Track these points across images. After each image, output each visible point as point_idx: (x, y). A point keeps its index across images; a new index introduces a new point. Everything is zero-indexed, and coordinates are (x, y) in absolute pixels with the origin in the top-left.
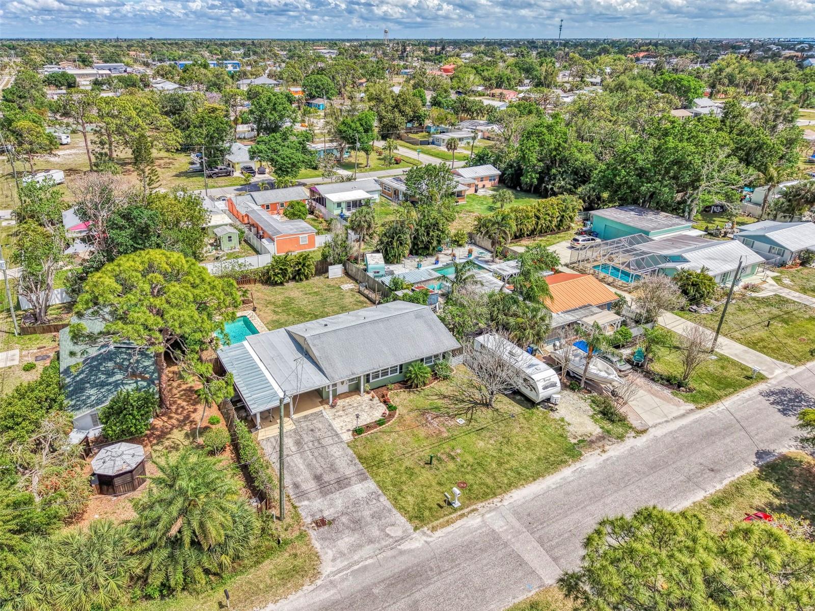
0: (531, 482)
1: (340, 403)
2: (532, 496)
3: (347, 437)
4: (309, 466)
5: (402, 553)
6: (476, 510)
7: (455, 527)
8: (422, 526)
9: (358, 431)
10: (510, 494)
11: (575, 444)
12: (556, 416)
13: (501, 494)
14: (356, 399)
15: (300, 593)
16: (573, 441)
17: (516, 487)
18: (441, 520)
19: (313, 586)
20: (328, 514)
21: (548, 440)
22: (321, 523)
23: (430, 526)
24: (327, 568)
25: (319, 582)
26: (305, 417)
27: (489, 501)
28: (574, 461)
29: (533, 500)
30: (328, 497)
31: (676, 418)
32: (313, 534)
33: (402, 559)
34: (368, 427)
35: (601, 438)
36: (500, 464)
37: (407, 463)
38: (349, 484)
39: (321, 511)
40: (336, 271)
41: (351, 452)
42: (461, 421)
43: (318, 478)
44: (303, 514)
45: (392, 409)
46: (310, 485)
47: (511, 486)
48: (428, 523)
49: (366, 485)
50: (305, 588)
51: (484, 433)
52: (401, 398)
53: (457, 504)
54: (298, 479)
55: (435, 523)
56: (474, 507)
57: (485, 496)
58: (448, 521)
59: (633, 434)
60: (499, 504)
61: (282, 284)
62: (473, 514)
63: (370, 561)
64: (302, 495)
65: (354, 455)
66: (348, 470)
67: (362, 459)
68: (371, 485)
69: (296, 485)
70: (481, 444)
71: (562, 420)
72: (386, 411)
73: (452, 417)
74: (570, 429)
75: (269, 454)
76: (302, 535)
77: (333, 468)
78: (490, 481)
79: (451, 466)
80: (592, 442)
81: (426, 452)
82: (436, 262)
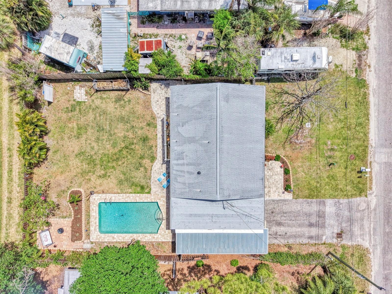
0: (369, 123)
2: (376, 129)
3: (288, 196)
4: (300, 226)
5: (375, 210)
6: (371, 162)
7: (375, 178)
8: (367, 193)
9: (287, 188)
10: (370, 139)
11: (356, 76)
13: (368, 144)
15: (372, 260)
16: (354, 75)
17: (368, 133)
18: (368, 182)
19: (372, 254)
20: (337, 230)
22: (339, 235)
23: (368, 189)
24: (366, 244)
25: (371, 251)
27: (369, 152)
28: (368, 89)
29: (379, 131)
30: (327, 226)
32: (344, 242)
33: (378, 212)
34: (287, 180)
35: (360, 57)
36: (349, 128)
37: (325, 175)
38: (324, 213)
39: (333, 233)
41: (301, 200)
42: (308, 125)
43: (311, 225)
44: (329, 241)
45: (277, 158)
46: (314, 231)
47: (366, 135)
48: (367, 189)
49: (329, 204)
50: (371, 257)
51: (324, 118)
54: (307, 235)
55: (368, 185)
56: (369, 162)
57: (365, 151)
58: (370, 180)
62: (372, 165)
63: (372, 225)
65: (305, 199)
66: (314, 208)
67: (310, 196)
68: (329, 202)
69: (311, 238)
70: (330, 127)
71: (337, 66)
72: (279, 164)
73: (302, 127)
74: (344, 68)
75: (283, 241)
76: (343, 247)
77: (309, 215)
78: (357, 143)
79: (338, 154)
80: (359, 65)
81: (323, 161)
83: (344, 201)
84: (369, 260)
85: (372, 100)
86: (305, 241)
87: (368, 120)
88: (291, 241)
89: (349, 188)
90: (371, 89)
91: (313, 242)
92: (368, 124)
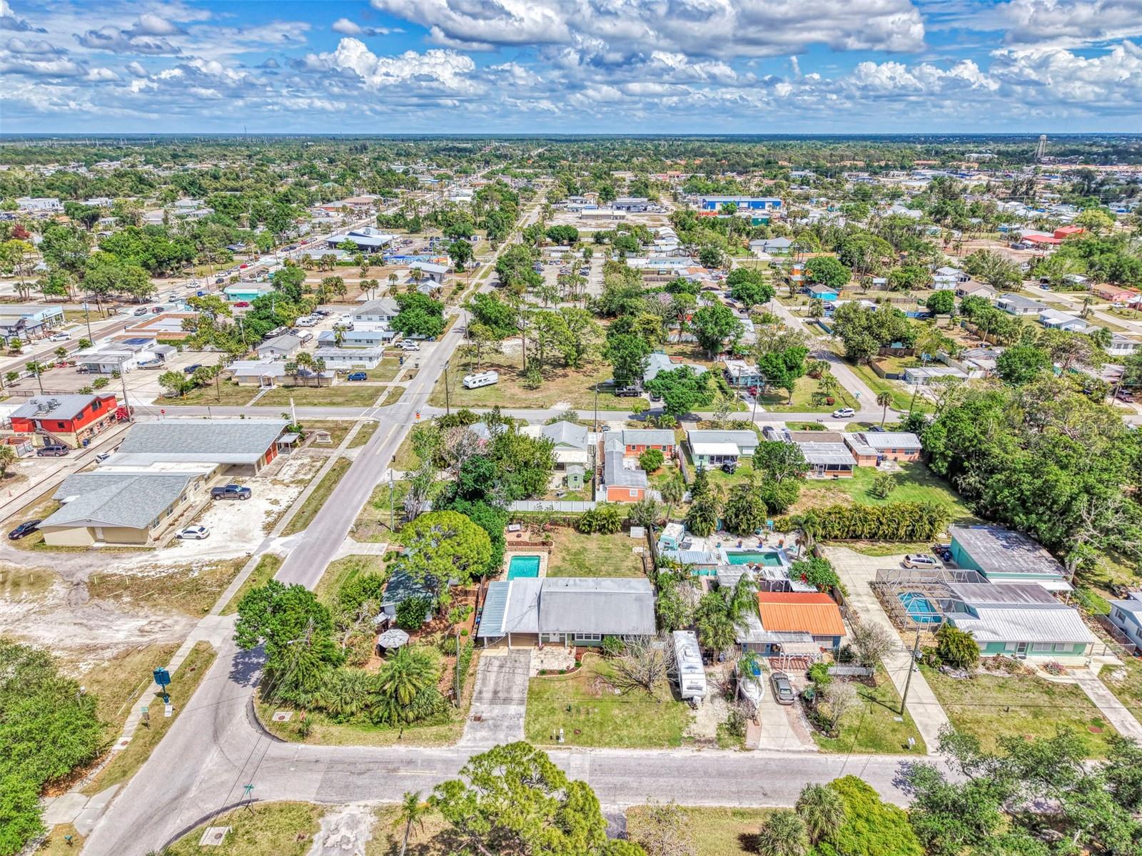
0: (623, 748)
1: (547, 648)
2: (614, 756)
3: (533, 673)
4: (497, 683)
6: (570, 749)
9: (543, 672)
10: (601, 749)
11: (684, 737)
12: (692, 713)
13: (596, 747)
14: (561, 649)
15: (439, 748)
16: (685, 735)
17: (610, 747)
18: (544, 746)
19: (448, 748)
20: (484, 716)
21: (666, 727)
22: (478, 719)
24: (462, 743)
25: (452, 748)
26: (519, 650)
27: (584, 748)
28: (668, 748)
29: (612, 758)
30: (492, 706)
31: (789, 751)
32: (468, 722)
34: (552, 672)
35: (710, 741)
36: (615, 729)
37: (556, 705)
38: (510, 704)
39: (483, 712)
40: (638, 532)
41: (527, 684)
42: (617, 691)
43: (496, 692)
44: (472, 709)
45: (578, 665)
46: (487, 695)
47: (608, 744)
49: (519, 708)
50: (443, 747)
51: (627, 706)
52: (592, 661)
53: (562, 740)
55: (539, 746)
56: (571, 747)
57: (585, 744)
58: (547, 748)
59: (738, 748)
60: (588, 752)
61: (589, 533)
62: (567, 750)
64: (479, 699)
65: (528, 687)
66: (516, 695)
67: (531, 691)
68: (522, 709)
69: (480, 692)
70: (617, 712)
71: (693, 718)
72: (572, 666)
73: (614, 686)
74: (693, 726)
75: (481, 667)
76: (463, 721)
77: (509, 690)
78: (596, 736)
79: (582, 717)
80: (699, 741)
81: (574, 703)
82: (740, 546)
83: (522, 722)
84: (440, 745)
85: (655, 753)
86: (477, 688)
87: (627, 747)
88: (479, 676)
89: (538, 726)
90: (669, 751)
91: (475, 694)
92: (621, 746)
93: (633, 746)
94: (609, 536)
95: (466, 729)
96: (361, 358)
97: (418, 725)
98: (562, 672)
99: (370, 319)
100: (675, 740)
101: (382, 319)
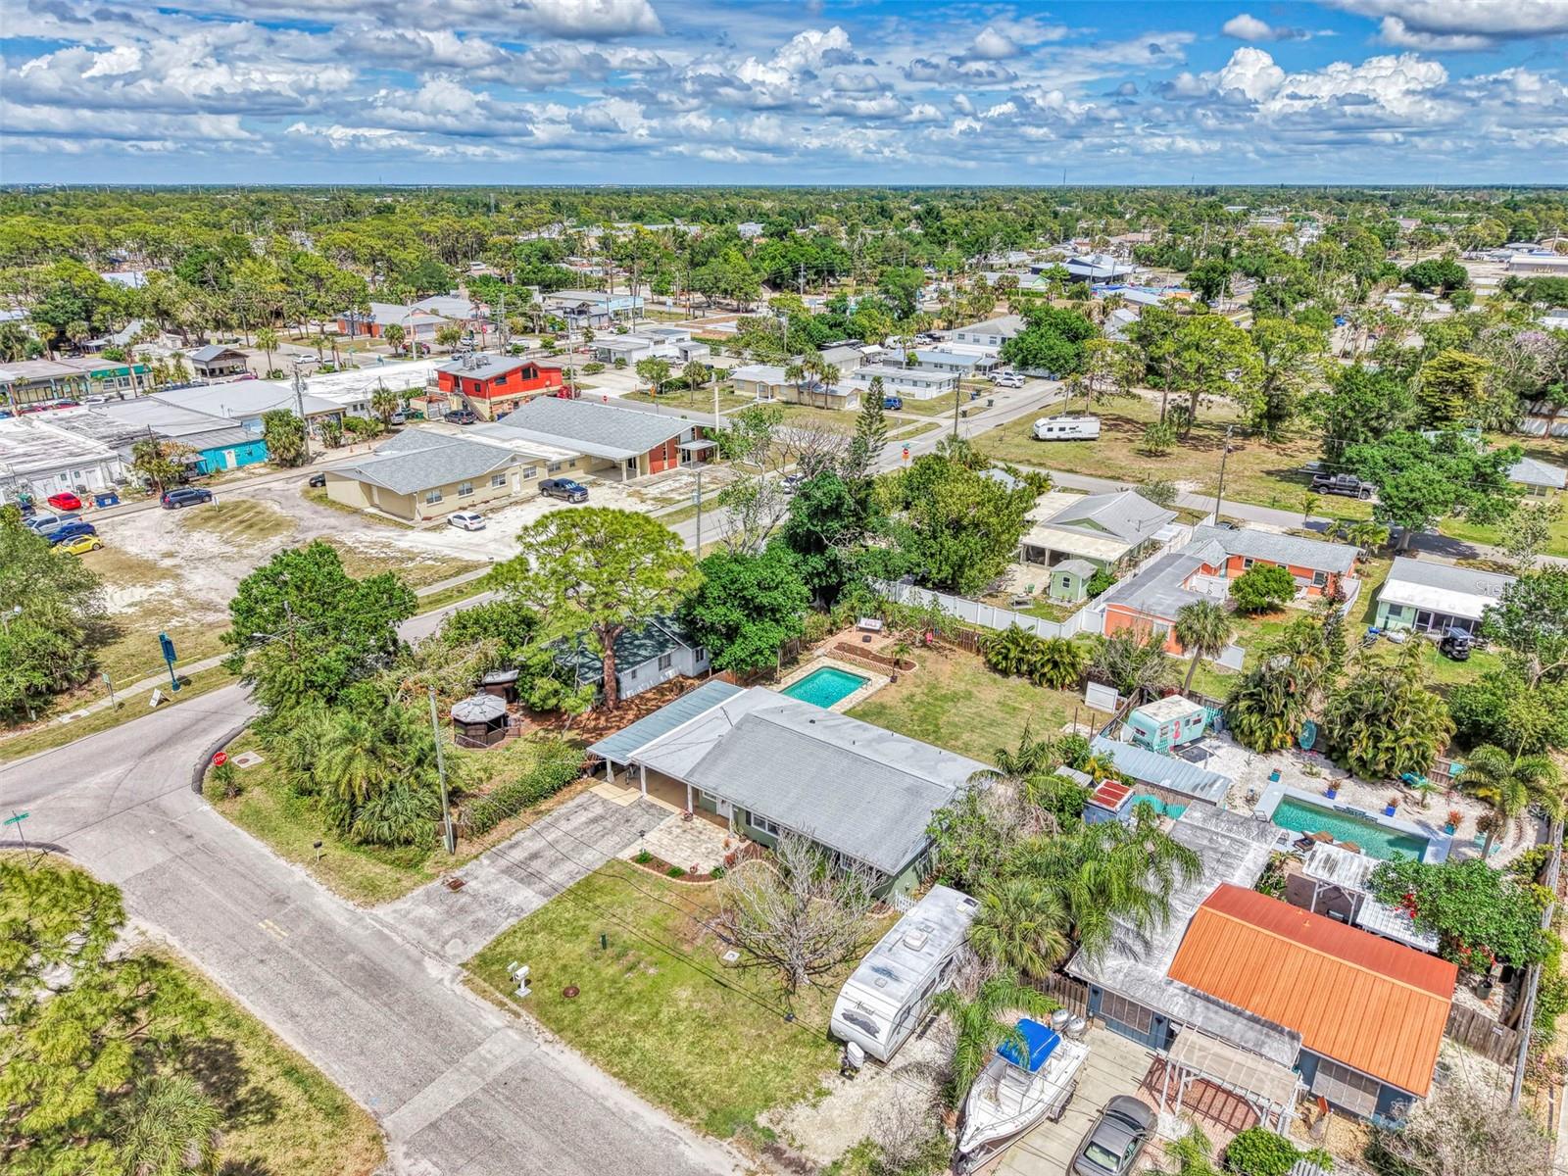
0: (608, 1072)
1: (698, 822)
2: (574, 1079)
3: (628, 854)
4: (554, 843)
5: (418, 963)
6: (518, 1015)
8: (468, 970)
9: (646, 859)
10: (567, 1050)
11: (754, 1125)
13: (563, 1038)
14: (719, 832)
15: (343, 901)
16: (762, 1120)
17: (587, 1054)
18: (486, 985)
19: (352, 908)
20: (471, 885)
22: (456, 885)
23: (471, 977)
24: (381, 910)
25: (359, 910)
26: (652, 806)
27: (543, 1028)
28: (695, 1126)
29: (564, 1080)
30: (501, 876)
32: (436, 883)
33: (408, 966)
34: (660, 865)
35: (800, 1168)
36: (641, 1025)
37: (595, 925)
38: (531, 885)
39: (477, 878)
40: (1102, 695)
41: (598, 866)
42: (732, 956)
43: (533, 857)
44: (469, 865)
45: (717, 873)
46: (518, 855)
47: (589, 1048)
48: (475, 974)
49: (533, 900)
50: (351, 902)
51: (717, 994)
52: (753, 877)
54: (526, 844)
55: (478, 981)
56: (523, 1012)
57: (553, 1022)
58: (485, 992)
60: (540, 1040)
61: (1008, 674)
62: (509, 1015)
63: (398, 940)
64: (499, 855)
65: (591, 872)
66: (557, 875)
67: (587, 881)
68: (536, 904)
69: (515, 845)
70: (685, 994)
71: (822, 1093)
72: (706, 867)
73: (739, 943)
74: (802, 1111)
76: (431, 877)
77: (557, 862)
78: (591, 1019)
79: (611, 971)
80: (778, 1154)
81: (631, 937)
82: (1331, 793)
83: (508, 924)
85: (655, 1119)
86: (519, 836)
87: (615, 1075)
88: (546, 820)
90: (688, 1134)
91: (503, 845)
92: (607, 1066)
93: (629, 1080)
94: (1044, 691)
95: (420, 891)
96: (915, 383)
97: (369, 854)
98: (676, 873)
99: (977, 341)
100: (731, 1118)
101: (993, 342)
